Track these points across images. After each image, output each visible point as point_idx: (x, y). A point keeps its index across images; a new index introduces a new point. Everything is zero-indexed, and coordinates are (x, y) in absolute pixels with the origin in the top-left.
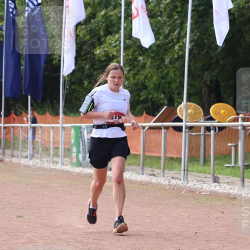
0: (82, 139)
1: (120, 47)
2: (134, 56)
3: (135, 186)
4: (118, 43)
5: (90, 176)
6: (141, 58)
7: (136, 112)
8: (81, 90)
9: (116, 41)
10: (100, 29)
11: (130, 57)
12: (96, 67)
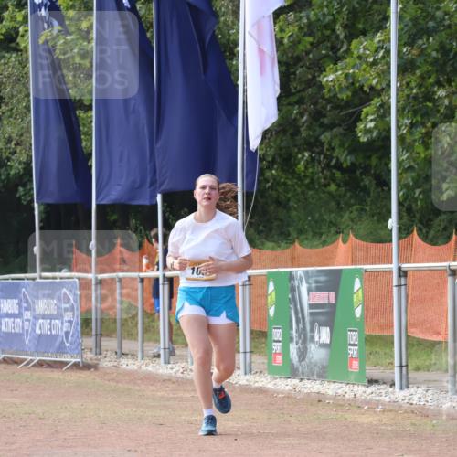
0: (296, 306)
1: (388, 64)
2: (423, 90)
3: (434, 422)
4: (381, 54)
5: (319, 401)
6: (441, 93)
7: (432, 233)
8: (289, 182)
9: (377, 51)
10: (334, 21)
11: (415, 91)
12: (326, 121)
